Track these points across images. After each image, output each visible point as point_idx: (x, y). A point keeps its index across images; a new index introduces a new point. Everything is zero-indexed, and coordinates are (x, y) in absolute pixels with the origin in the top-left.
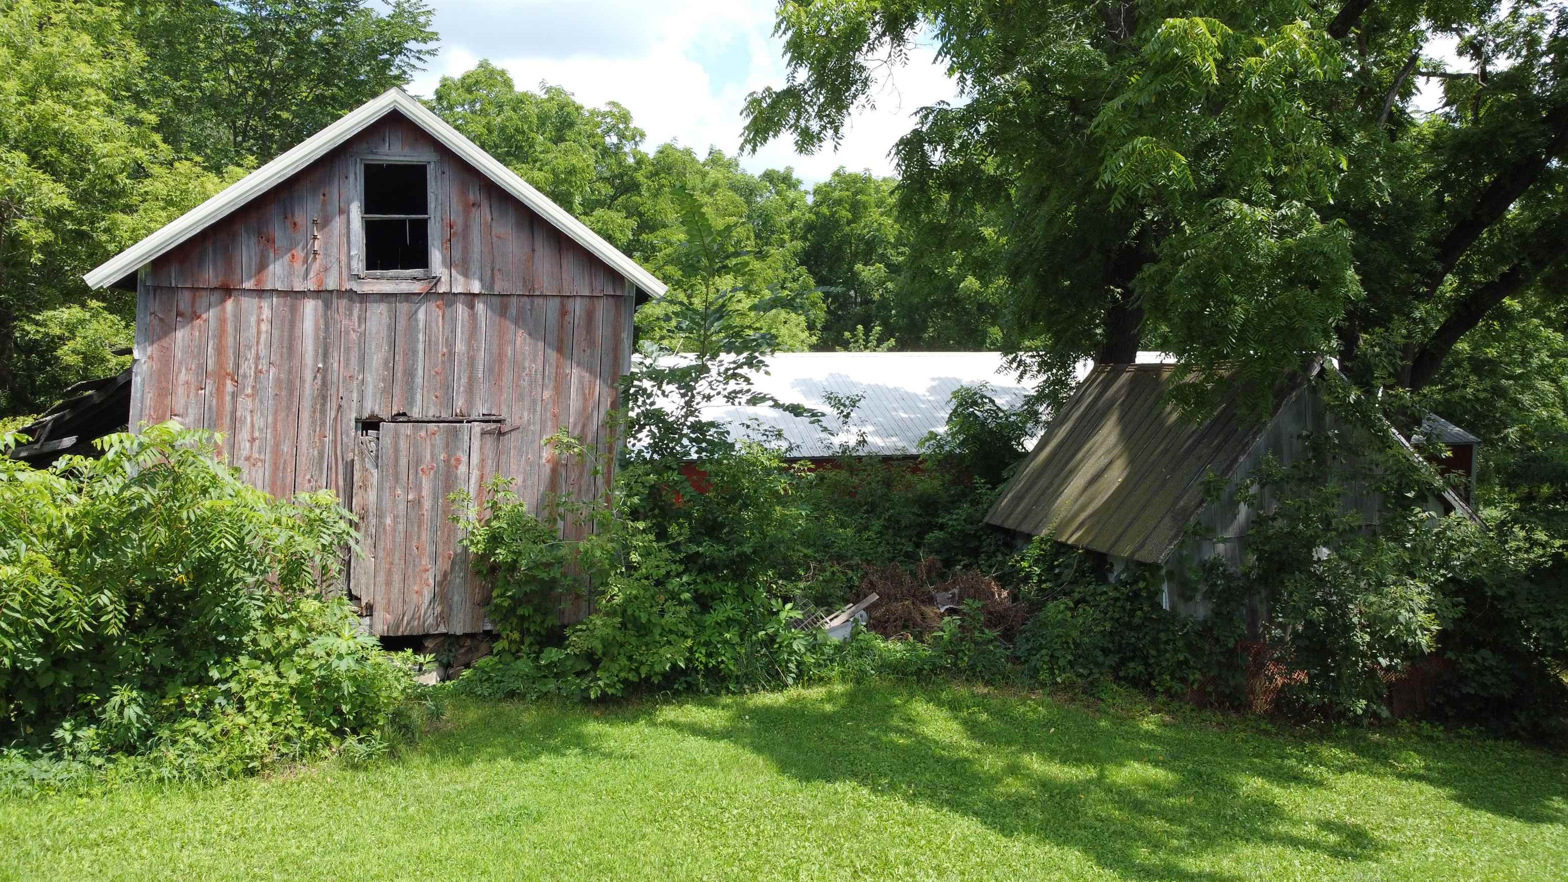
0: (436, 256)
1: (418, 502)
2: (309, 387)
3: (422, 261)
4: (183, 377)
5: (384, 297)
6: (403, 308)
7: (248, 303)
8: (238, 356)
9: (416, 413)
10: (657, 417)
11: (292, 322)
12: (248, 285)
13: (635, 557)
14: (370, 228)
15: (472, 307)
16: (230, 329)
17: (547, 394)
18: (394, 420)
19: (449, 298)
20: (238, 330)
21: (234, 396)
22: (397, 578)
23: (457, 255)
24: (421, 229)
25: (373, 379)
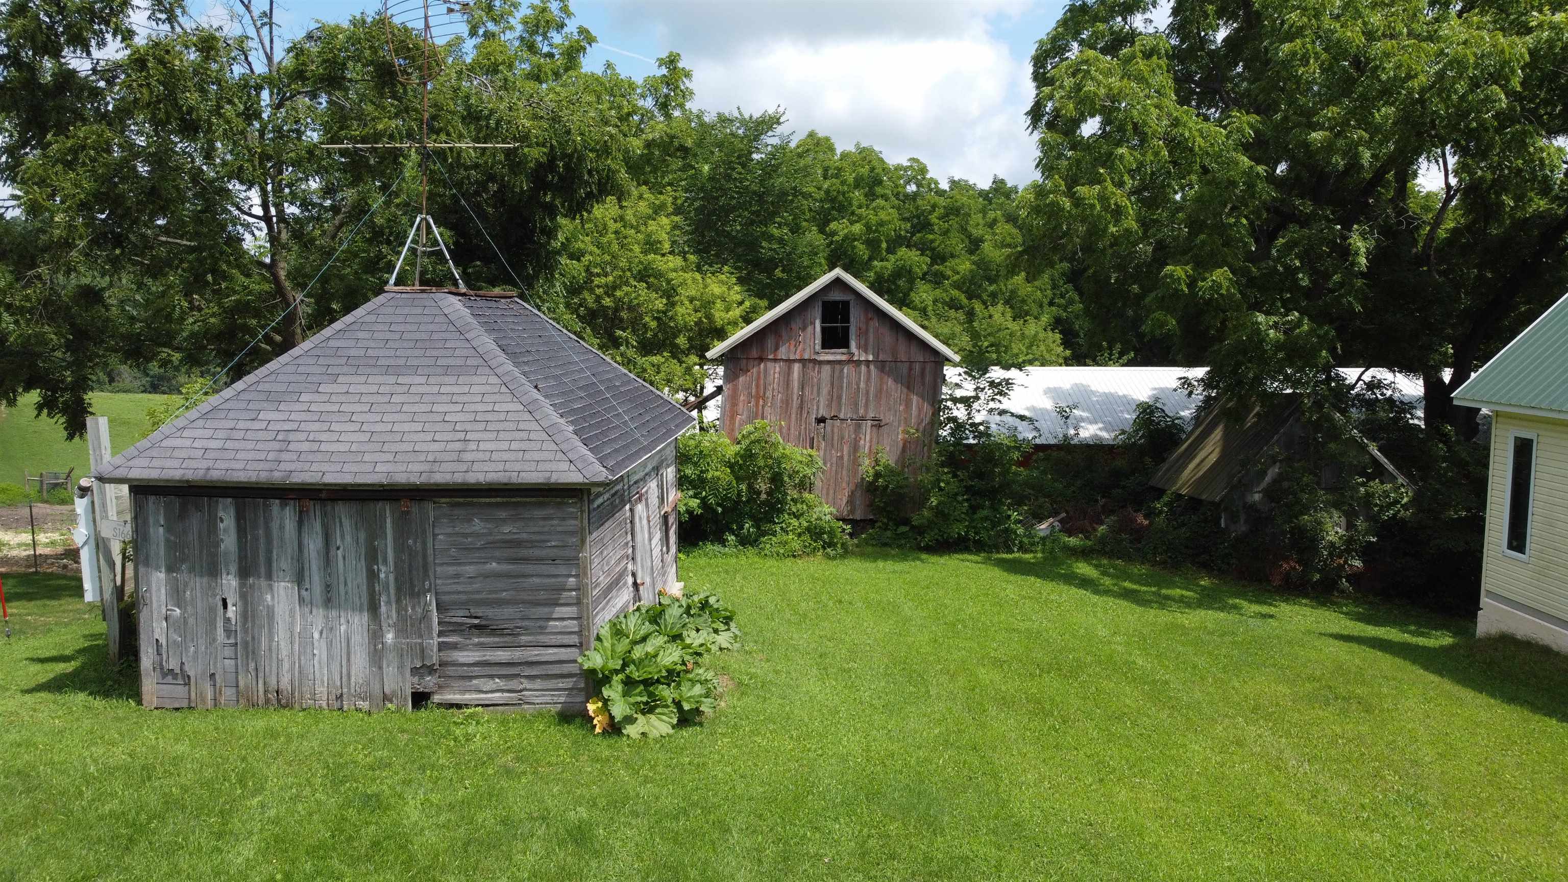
0: (853, 344)
1: (842, 457)
2: (795, 403)
3: (846, 345)
4: (742, 398)
5: (829, 362)
6: (838, 367)
7: (770, 365)
8: (765, 388)
9: (842, 416)
10: (954, 420)
11: (789, 373)
12: (771, 357)
13: (942, 485)
14: (823, 330)
15: (868, 367)
16: (762, 375)
17: (902, 408)
18: (832, 419)
19: (858, 363)
20: (765, 377)
21: (763, 407)
22: (831, 492)
23: (863, 342)
24: (846, 330)
25: (823, 401)
